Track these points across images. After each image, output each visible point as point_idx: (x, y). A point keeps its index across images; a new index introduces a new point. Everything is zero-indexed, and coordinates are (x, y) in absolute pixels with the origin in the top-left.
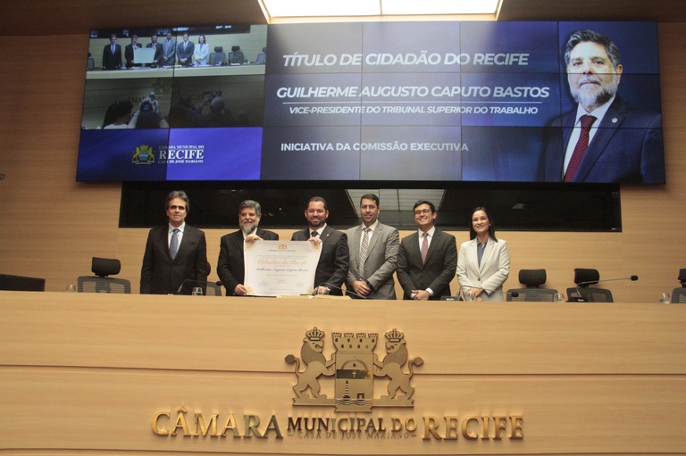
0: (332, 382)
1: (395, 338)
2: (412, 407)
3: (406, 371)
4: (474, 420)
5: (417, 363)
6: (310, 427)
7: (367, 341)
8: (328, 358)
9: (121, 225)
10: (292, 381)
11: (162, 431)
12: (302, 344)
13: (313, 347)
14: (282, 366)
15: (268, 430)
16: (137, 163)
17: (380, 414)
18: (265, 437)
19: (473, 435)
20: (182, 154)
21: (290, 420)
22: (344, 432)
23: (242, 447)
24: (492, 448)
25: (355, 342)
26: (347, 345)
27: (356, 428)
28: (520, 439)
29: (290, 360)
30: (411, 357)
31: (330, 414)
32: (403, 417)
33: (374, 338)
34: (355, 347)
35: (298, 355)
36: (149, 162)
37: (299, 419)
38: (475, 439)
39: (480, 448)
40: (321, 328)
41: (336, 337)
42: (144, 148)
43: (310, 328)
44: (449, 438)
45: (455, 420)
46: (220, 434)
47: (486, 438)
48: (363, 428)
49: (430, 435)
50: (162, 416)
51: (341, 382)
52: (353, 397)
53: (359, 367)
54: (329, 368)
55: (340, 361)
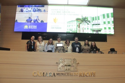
1: (75, 59)
4: (88, 73)
6: (60, 74)
8: (63, 63)
9: (22, 39)
10: (57, 67)
11: (35, 75)
12: (59, 60)
13: (61, 61)
14: (56, 64)
15: (53, 75)
17: (72, 72)
20: (33, 27)
21: (57, 73)
22: (66, 75)
28: (95, 76)
31: (64, 72)
32: (76, 73)
33: (71, 59)
34: (68, 61)
35: (58, 62)
36: (27, 28)
41: (65, 59)
42: (26, 26)
44: (83, 76)
45: (84, 73)
46: (45, 76)
47: (89, 76)
48: (69, 75)
49: (80, 76)
50: (35, 73)
51: (65, 67)
52: (68, 69)
53: (69, 64)
54: (64, 65)
55: (65, 63)
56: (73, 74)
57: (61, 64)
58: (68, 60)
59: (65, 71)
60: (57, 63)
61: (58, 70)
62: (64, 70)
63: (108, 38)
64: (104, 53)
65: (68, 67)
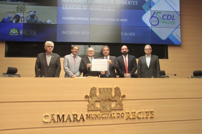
0: (99, 103)
1: (117, 89)
2: (122, 110)
3: (121, 99)
4: (140, 112)
5: (124, 96)
6: (93, 117)
7: (109, 90)
8: (98, 96)
10: (87, 103)
11: (46, 121)
12: (90, 92)
13: (93, 92)
14: (84, 99)
15: (81, 118)
16: (12, 35)
17: (113, 112)
18: (80, 120)
19: (140, 117)
21: (87, 115)
22: (103, 118)
23: (72, 124)
24: (145, 120)
25: (106, 91)
26: (103, 91)
27: (106, 116)
28: (153, 118)
29: (86, 97)
30: (122, 95)
31: (99, 112)
32: (120, 112)
33: (111, 89)
34: (106, 92)
35: (89, 95)
36: (16, 35)
37: (90, 115)
38: (140, 118)
39: (142, 121)
40: (95, 87)
41: (100, 89)
42: (14, 29)
43: (92, 87)
44: (133, 118)
45: (135, 113)
46: (65, 120)
47: (144, 118)
48: (109, 116)
50: (46, 116)
53: (107, 98)
54: (98, 99)
56: (116, 116)
61: (89, 109)
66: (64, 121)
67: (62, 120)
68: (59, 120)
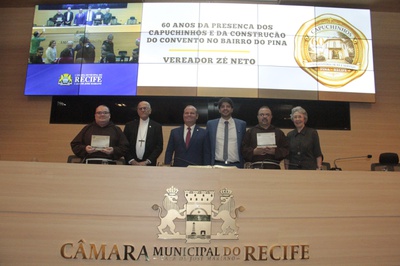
1: (226, 194)
2: (238, 239)
3: (233, 216)
6: (168, 253)
7: (207, 196)
8: (181, 207)
9: (51, 122)
13: (171, 199)
14: (150, 212)
15: (141, 254)
16: (62, 84)
17: (216, 244)
19: (277, 257)
20: (88, 79)
21: (155, 248)
22: (191, 256)
26: (194, 198)
27: (199, 253)
30: (237, 206)
31: (182, 245)
33: (212, 193)
34: (199, 200)
35: (160, 204)
36: (69, 84)
37: (161, 248)
38: (278, 260)
41: (186, 193)
42: (66, 75)
44: (261, 259)
45: (265, 247)
46: (106, 257)
47: (285, 258)
48: (205, 254)
49: (249, 256)
50: (68, 245)
51: (190, 224)
52: (198, 233)
53: (202, 213)
54: (182, 214)
55: (189, 209)
56: (221, 252)
57: (173, 214)
58: (199, 196)
59: (190, 241)
60: (155, 207)
61: (161, 237)
62: (184, 237)
63: (355, 116)
64: (340, 169)
65: (201, 225)
66: (103, 258)
67: (100, 257)
68: (93, 257)
